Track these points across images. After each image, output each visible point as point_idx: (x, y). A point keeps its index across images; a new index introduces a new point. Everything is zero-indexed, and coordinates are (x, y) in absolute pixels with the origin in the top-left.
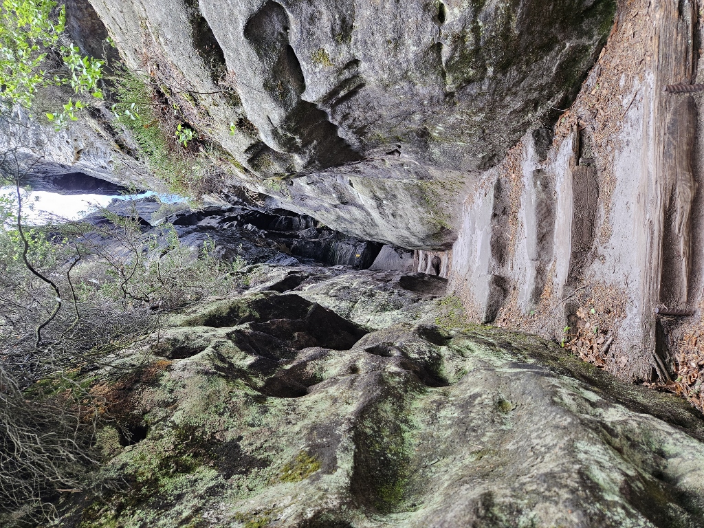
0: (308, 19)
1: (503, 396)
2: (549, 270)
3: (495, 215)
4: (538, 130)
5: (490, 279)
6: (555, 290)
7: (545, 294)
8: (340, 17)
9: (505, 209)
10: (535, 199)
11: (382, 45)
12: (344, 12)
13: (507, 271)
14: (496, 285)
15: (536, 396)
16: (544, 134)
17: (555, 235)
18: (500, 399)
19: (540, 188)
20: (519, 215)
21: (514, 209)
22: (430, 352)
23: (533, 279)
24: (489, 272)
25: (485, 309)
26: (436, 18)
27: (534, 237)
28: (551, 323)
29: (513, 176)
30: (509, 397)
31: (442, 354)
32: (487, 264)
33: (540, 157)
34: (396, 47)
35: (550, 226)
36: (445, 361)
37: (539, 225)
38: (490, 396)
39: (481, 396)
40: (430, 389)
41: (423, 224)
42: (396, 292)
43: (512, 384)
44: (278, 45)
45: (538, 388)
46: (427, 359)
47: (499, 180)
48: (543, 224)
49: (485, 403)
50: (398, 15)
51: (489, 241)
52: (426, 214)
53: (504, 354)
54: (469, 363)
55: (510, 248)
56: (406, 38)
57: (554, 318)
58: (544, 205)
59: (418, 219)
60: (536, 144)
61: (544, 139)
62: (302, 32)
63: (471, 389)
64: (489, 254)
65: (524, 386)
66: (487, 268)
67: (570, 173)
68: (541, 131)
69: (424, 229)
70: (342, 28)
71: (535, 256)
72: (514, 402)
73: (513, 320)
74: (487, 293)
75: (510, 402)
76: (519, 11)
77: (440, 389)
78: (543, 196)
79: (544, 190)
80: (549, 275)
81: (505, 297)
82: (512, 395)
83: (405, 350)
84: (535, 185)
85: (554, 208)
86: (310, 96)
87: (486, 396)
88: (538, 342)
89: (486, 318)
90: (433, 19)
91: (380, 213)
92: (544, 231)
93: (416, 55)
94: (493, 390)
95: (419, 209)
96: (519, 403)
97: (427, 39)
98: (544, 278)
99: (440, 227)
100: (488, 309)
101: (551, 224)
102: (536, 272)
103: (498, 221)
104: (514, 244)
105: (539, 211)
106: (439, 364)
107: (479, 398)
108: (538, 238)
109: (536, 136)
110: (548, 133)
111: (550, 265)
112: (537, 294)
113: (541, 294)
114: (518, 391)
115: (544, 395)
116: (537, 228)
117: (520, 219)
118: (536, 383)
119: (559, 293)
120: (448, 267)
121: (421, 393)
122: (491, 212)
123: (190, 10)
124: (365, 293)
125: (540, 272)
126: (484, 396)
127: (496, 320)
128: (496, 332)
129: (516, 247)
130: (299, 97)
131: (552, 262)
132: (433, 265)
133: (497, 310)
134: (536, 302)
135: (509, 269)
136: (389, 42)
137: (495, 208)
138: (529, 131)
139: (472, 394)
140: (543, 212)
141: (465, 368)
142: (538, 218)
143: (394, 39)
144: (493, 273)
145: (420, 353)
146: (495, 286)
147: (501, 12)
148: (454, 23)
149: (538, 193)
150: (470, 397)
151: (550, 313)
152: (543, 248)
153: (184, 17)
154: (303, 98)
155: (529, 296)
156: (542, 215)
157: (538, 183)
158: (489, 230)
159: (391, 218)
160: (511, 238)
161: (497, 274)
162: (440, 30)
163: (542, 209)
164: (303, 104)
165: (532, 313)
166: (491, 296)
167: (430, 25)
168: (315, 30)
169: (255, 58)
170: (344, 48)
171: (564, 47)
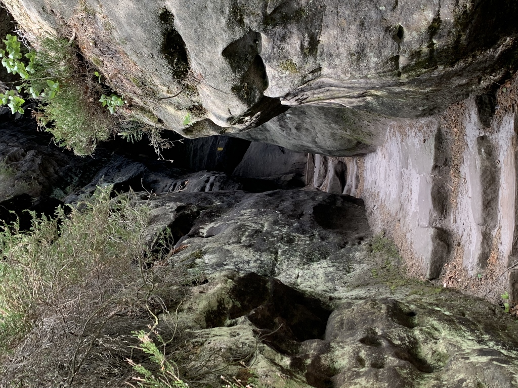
0: (279, 39)
1: (480, 380)
2: (494, 235)
3: (436, 167)
4: (481, 96)
5: (432, 233)
6: (501, 258)
7: (491, 260)
8: (308, 36)
9: (446, 160)
10: (480, 166)
11: (347, 57)
12: (313, 31)
13: (450, 224)
14: (440, 239)
15: (501, 380)
16: (487, 101)
17: (499, 203)
18: (478, 382)
19: (484, 156)
20: (461, 169)
21: (456, 162)
22: (408, 337)
23: (479, 244)
24: (430, 224)
25: (429, 265)
26: (396, 36)
27: (480, 203)
28: (497, 288)
29: (455, 130)
30: (483, 381)
31: (417, 337)
32: (428, 214)
33: (484, 124)
34: (358, 59)
35: (494, 193)
36: (422, 345)
37: (485, 192)
38: (472, 381)
39: (466, 381)
40: (426, 376)
41: (335, 140)
42: (316, 233)
43: (485, 372)
44: (249, 57)
45: (502, 375)
46: (408, 344)
47: (439, 130)
48: (488, 191)
49: (469, 386)
50: (362, 35)
51: (429, 192)
52: (340, 131)
53: (465, 331)
54: (441, 345)
55: (452, 200)
56: (368, 51)
57: (500, 284)
58: (488, 172)
59: (329, 135)
60: (479, 112)
61: (486, 107)
62: (273, 48)
63: (457, 375)
64: (430, 204)
65: (493, 373)
66: (428, 218)
67: (513, 152)
68: (483, 97)
69: (335, 144)
70: (310, 43)
71: (481, 221)
72: (487, 384)
73: (459, 280)
74: (430, 248)
75: (484, 384)
76: (468, 31)
77: (433, 375)
78: (487, 163)
79: (488, 158)
80: (495, 241)
81: (449, 252)
82: (486, 380)
83: (389, 337)
84: (480, 151)
85: (498, 176)
86: (273, 93)
87: (469, 381)
88: (487, 308)
89: (430, 275)
90: (394, 38)
91: (281, 126)
92: (489, 198)
93: (377, 64)
94: (473, 376)
95: (333, 125)
96: (490, 384)
97: (387, 53)
98: (490, 243)
99: (355, 142)
100: (432, 266)
101: (496, 191)
102: (482, 237)
103: (439, 172)
104: (457, 197)
105: (484, 179)
106: (417, 348)
107: (465, 382)
108: (484, 204)
109: (479, 103)
110: (490, 100)
111: (496, 231)
112: (484, 259)
113: (488, 258)
114: (489, 377)
115: (506, 380)
116: (483, 195)
117: (462, 173)
118: (500, 372)
119: (505, 262)
120: (357, 178)
121: (422, 379)
122: (432, 163)
123: (165, 26)
124: (282, 238)
125: (486, 237)
126: (468, 381)
127: (440, 277)
128: (447, 297)
129: (458, 199)
130: (262, 93)
131: (498, 228)
132: (336, 172)
133: (441, 265)
134: (483, 267)
135: (452, 221)
136: (352, 55)
137: (436, 160)
138: (472, 96)
139: (459, 379)
140: (488, 180)
141: (438, 350)
142: (483, 185)
143: (358, 52)
144: (434, 225)
145: (401, 339)
146: (438, 241)
147: (453, 34)
148: (413, 42)
149: (482, 160)
150: (459, 381)
151: (497, 280)
152: (488, 214)
153: (157, 31)
154: (265, 94)
155: (476, 260)
156: (487, 183)
157: (483, 150)
158: (430, 180)
159: (294, 131)
160: (453, 189)
161: (439, 226)
162: (399, 47)
163: (487, 177)
164: (265, 99)
165: (480, 276)
166: (435, 253)
167: (390, 42)
168: (286, 46)
169: (229, 70)
170: (311, 60)
171: (505, 40)
